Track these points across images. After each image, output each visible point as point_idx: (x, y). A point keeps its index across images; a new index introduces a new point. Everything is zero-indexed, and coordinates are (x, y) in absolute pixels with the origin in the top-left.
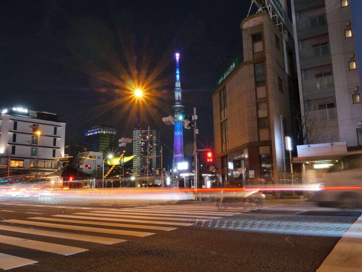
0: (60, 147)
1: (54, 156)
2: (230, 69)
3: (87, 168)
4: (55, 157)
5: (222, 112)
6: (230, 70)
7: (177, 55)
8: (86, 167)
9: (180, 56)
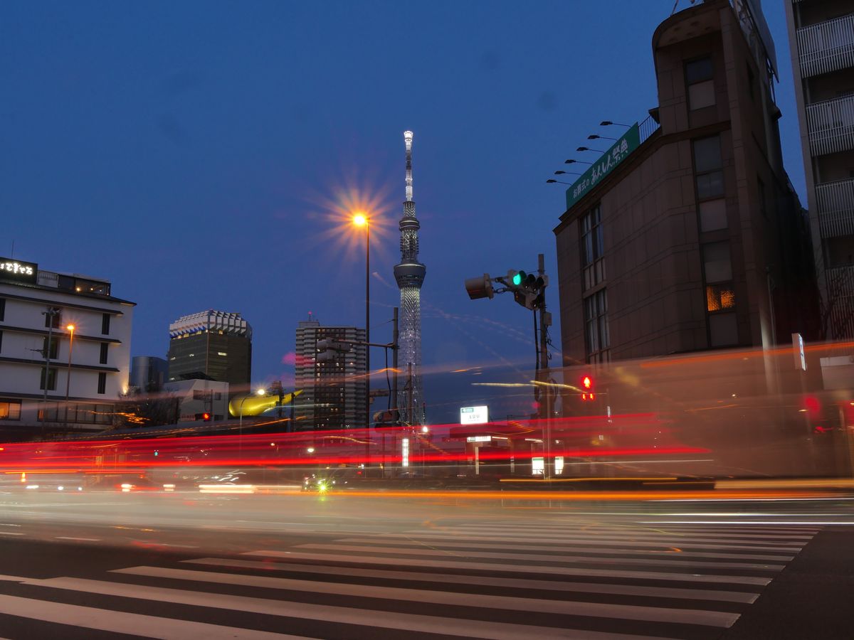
0: (118, 367)
1: (102, 390)
2: (612, 156)
3: (201, 421)
4: (104, 393)
5: (587, 272)
6: (612, 160)
7: (408, 135)
8: (197, 419)
9: (414, 138)
